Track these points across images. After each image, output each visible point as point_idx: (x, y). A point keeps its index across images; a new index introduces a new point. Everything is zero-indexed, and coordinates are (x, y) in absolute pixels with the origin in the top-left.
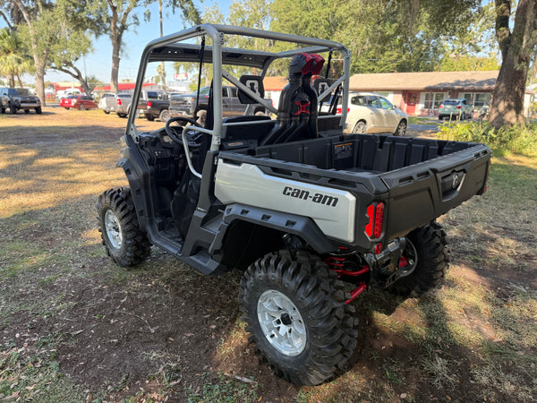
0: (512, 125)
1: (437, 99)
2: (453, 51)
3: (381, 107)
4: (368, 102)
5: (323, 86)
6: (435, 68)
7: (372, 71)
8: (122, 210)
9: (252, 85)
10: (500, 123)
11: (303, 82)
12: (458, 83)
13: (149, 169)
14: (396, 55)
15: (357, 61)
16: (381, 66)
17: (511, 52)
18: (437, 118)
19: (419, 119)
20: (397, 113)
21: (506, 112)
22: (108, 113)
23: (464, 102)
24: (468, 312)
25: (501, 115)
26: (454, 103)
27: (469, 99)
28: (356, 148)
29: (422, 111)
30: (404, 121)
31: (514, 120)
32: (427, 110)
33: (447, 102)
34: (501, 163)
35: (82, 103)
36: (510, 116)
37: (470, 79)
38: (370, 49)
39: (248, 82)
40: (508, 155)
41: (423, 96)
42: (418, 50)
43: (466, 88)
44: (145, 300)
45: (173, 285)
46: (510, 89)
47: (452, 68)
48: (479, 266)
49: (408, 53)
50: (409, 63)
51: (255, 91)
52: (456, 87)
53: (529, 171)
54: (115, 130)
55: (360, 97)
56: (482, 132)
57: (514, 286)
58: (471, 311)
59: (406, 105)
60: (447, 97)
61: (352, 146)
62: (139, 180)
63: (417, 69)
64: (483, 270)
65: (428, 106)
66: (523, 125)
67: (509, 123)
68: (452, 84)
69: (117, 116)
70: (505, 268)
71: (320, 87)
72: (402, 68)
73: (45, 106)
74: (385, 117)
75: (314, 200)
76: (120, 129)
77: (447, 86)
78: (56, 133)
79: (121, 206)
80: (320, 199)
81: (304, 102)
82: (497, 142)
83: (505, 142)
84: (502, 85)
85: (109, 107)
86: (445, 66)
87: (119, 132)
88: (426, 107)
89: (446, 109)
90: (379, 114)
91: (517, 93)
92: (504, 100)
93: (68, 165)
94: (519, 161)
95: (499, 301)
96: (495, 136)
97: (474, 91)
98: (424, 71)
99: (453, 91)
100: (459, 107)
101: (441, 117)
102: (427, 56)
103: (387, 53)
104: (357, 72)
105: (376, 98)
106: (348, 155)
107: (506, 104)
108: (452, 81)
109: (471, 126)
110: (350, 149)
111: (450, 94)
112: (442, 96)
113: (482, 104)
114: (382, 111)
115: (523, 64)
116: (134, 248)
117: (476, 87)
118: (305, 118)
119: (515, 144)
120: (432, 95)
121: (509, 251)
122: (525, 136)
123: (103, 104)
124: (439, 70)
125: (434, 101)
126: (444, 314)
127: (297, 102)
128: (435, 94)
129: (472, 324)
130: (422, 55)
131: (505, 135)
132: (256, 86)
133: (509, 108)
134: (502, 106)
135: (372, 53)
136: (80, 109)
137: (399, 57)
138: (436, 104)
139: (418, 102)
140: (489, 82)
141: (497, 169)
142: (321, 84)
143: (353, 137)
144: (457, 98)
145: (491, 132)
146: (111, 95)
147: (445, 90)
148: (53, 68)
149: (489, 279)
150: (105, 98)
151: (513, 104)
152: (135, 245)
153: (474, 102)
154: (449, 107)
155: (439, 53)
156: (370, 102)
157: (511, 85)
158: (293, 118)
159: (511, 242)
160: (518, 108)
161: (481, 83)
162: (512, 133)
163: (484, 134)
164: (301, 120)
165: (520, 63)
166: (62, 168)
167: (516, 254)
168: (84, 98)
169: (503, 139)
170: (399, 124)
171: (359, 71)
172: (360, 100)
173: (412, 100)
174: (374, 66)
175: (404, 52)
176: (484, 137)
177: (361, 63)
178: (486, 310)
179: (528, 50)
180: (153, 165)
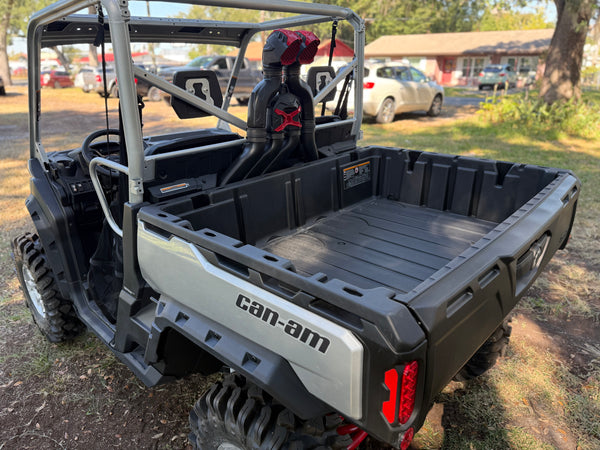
0: (568, 100)
1: (476, 65)
2: (495, 5)
3: (412, 79)
4: (397, 74)
5: (323, 78)
6: (474, 27)
7: (401, 32)
8: (36, 269)
9: (198, 87)
10: (552, 97)
11: (288, 75)
12: (501, 45)
13: (65, 212)
14: (429, 12)
15: (384, 20)
16: (411, 26)
17: (568, 9)
18: (477, 89)
19: (457, 90)
20: (431, 86)
21: (560, 84)
22: (88, 92)
23: (508, 69)
24: (534, 403)
25: (554, 87)
26: (496, 71)
27: (513, 65)
28: (376, 168)
29: (460, 79)
30: (439, 95)
31: (569, 94)
32: (464, 78)
33: (488, 70)
34: (556, 149)
35: (56, 79)
36: (565, 88)
37: (514, 40)
38: (399, 6)
39: (190, 83)
40: (563, 138)
41: (460, 63)
42: (455, 5)
43: (510, 52)
44: (72, 406)
45: (116, 376)
46: (565, 55)
47: (493, 27)
48: (543, 316)
49: (442, 9)
50: (444, 22)
51: (204, 97)
52: (499, 50)
53: (590, 160)
54: (90, 116)
55: (387, 68)
56: (532, 108)
57: (592, 349)
58: (538, 401)
59: (441, 73)
60: (488, 62)
61: (370, 167)
62: (51, 228)
63: (453, 29)
64: (549, 322)
65: (466, 73)
66: (580, 100)
67: (563, 97)
68: (495, 47)
69: (98, 95)
70: (577, 318)
71: (318, 80)
72: (437, 28)
73: (11, 84)
74: (416, 92)
75: (288, 330)
76: (97, 115)
77: (489, 50)
78: (15, 122)
79: (35, 263)
80: (297, 331)
81: (290, 110)
82: (549, 122)
83: (559, 121)
84: (557, 50)
85: (87, 85)
86: (486, 25)
87: (94, 119)
88: (464, 75)
89: (487, 77)
90: (410, 89)
91: (574, 60)
92: (559, 68)
93: (16, 171)
94: (576, 146)
95: (575, 381)
96: (547, 114)
97: (519, 54)
98: (462, 31)
99: (495, 56)
100: (502, 75)
101: (481, 87)
102: (465, 13)
103: (419, 10)
104: (384, 34)
105: (405, 69)
106: (362, 180)
107: (561, 74)
108: (494, 44)
109: (517, 102)
110: (367, 170)
111: (491, 58)
112: (482, 61)
113: (528, 71)
114: (413, 85)
115: (583, 23)
116: (60, 321)
117: (522, 50)
118: (295, 133)
119: (571, 123)
120: (471, 60)
121: (578, 288)
122: (582, 113)
123: (79, 81)
124: (478, 29)
125: (473, 67)
126: (501, 410)
127: (279, 109)
128: (474, 59)
129: (541, 426)
130: (459, 12)
131: (560, 112)
132: (206, 88)
133: (564, 78)
134: (555, 76)
135: (401, 11)
136: (54, 87)
137: (433, 15)
138: (475, 70)
139: (454, 69)
140: (537, 43)
141: (551, 159)
142: (319, 75)
143: (371, 152)
144: (499, 63)
145: (543, 110)
146: (89, 71)
147: (486, 54)
148: (20, 36)
149: (558, 338)
150: (82, 74)
151: (568, 73)
152: (62, 317)
153: (518, 68)
154: (490, 74)
155: (478, 9)
156: (399, 74)
157: (568, 50)
158: (274, 137)
159: (580, 271)
160: (574, 78)
161: (527, 45)
162: (568, 109)
163: (534, 111)
164: (287, 137)
165: (579, 22)
166: (8, 176)
167: (588, 292)
168: (60, 73)
169: (556, 117)
170: (434, 100)
171: (387, 33)
172: (388, 71)
173: (448, 67)
174: (403, 27)
175: (439, 8)
176: (534, 115)
177: (389, 23)
178: (559, 398)
179: (590, 5)
180: (70, 205)
